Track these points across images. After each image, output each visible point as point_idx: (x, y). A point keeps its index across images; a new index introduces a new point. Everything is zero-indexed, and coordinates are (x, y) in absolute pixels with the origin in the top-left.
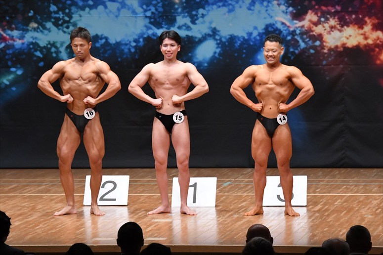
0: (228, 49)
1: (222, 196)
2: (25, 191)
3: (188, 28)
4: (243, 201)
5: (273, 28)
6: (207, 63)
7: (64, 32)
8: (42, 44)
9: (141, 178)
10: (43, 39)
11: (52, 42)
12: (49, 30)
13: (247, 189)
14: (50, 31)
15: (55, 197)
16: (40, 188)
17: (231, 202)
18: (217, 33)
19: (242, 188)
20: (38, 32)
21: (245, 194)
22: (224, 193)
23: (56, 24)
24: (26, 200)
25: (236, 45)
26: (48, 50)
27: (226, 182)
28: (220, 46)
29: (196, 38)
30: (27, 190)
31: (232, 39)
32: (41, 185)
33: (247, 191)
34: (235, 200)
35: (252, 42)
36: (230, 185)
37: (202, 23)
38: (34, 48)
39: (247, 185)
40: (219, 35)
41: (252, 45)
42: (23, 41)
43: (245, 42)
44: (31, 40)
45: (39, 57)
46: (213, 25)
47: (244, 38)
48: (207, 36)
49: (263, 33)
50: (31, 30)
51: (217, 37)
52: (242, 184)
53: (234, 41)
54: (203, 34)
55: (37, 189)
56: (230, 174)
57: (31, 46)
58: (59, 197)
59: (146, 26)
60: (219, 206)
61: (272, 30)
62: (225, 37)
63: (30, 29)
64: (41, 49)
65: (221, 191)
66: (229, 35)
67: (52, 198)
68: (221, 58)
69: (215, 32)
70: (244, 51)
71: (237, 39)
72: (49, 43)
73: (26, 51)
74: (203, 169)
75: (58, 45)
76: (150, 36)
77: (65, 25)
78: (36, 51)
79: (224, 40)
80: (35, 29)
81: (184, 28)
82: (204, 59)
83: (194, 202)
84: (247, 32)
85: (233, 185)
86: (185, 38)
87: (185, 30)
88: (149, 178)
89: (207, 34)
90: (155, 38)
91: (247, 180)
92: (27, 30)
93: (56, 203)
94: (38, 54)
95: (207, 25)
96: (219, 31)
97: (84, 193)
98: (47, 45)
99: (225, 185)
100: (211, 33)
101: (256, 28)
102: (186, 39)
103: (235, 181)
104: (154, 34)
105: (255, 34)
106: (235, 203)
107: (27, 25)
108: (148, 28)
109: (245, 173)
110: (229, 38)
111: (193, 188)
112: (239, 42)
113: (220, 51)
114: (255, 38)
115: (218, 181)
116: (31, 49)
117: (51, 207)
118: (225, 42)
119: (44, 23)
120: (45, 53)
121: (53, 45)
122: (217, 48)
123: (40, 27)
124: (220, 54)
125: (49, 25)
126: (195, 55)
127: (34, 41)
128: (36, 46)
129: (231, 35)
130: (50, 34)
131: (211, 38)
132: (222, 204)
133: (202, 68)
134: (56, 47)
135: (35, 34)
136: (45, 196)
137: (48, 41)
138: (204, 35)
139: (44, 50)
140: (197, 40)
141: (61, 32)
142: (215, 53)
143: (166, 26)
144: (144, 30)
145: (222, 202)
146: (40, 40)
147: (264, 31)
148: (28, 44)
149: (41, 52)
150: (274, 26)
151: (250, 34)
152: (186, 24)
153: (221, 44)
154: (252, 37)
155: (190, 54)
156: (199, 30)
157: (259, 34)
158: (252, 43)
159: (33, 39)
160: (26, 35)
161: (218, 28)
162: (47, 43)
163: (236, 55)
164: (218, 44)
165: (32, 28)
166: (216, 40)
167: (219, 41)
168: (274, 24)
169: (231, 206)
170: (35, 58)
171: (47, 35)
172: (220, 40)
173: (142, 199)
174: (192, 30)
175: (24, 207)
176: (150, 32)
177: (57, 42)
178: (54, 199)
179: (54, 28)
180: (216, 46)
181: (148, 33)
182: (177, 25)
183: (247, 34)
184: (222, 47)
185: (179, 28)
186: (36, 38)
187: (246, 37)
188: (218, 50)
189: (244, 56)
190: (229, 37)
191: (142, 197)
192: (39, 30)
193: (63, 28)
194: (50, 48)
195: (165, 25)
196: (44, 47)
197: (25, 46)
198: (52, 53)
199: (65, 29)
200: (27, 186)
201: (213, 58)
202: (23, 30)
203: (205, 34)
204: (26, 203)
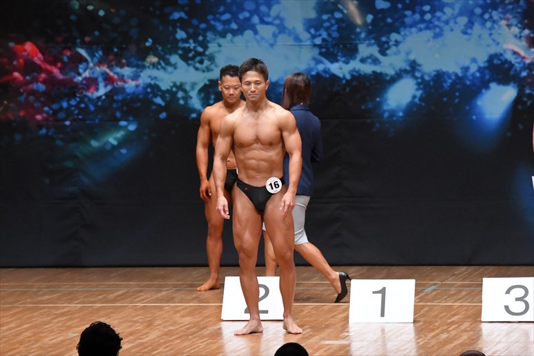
0: (433, 91)
1: (423, 307)
2: (138, 299)
3: (376, 61)
4: (455, 315)
5: (500, 60)
6: (403, 112)
7: (197, 69)
8: (164, 86)
9: (304, 280)
10: (166, 79)
11: (178, 84)
12: (175, 66)
13: (460, 296)
14: (175, 68)
15: (180, 308)
16: (159, 295)
17: (436, 316)
18: (417, 68)
19: (454, 295)
20: (158, 69)
21: (458, 304)
22: (426, 302)
23: (185, 58)
24: (140, 312)
25: (445, 85)
26: (173, 94)
27: (428, 287)
28: (422, 86)
29: (386, 75)
30: (141, 298)
31: (440, 76)
32: (161, 291)
33: (460, 299)
34: (443, 312)
35: (469, 80)
36: (434, 290)
37: (395, 54)
38: (153, 92)
39: (460, 291)
40: (420, 71)
41: (469, 86)
42: (138, 83)
43: (458, 81)
44: (148, 81)
45: (159, 105)
46: (412, 57)
47: (456, 75)
48: (402, 73)
49: (485, 68)
50: (149, 67)
51: (418, 74)
52: (453, 289)
53: (443, 79)
54: (397, 69)
55: (155, 297)
56: (434, 274)
57: (149, 90)
58: (186, 308)
59: (314, 59)
60: (419, 322)
61: (499, 62)
62: (429, 74)
63: (147, 65)
64: (163, 94)
65: (421, 300)
66: (434, 71)
67: (176, 309)
68: (423, 104)
69: (414, 66)
70: (457, 94)
71: (446, 77)
72: (175, 85)
73: (141, 96)
74: (394, 268)
75: (188, 88)
76: (320, 73)
77: (198, 58)
78: (155, 96)
79: (427, 78)
80: (154, 66)
81: (370, 61)
82: (397, 107)
83: (383, 315)
84: (461, 66)
85: (440, 291)
86: (371, 75)
87: (371, 64)
88: (316, 280)
89: (403, 69)
90: (327, 76)
91: (459, 283)
92: (144, 67)
93: (183, 316)
94: (159, 100)
95: (402, 56)
96: (419, 65)
97: (222, 301)
98: (172, 87)
99: (428, 290)
100: (408, 68)
101: (474, 60)
102: (372, 77)
103: (443, 285)
104: (326, 71)
105: (473, 68)
106: (443, 317)
107: (144, 59)
108: (318, 62)
109: (456, 273)
110: (435, 76)
111: (381, 295)
112: (450, 81)
113: (421, 95)
114: (473, 75)
115: (417, 285)
116: (148, 93)
117: (174, 323)
118: (429, 81)
119: (167, 56)
120: (168, 99)
121: (181, 87)
122: (417, 90)
123: (161, 62)
124: (421, 99)
125: (174, 59)
126: (386, 100)
127: (153, 82)
128: (155, 89)
129: (437, 71)
130: (176, 72)
131: (409, 76)
132: (422, 319)
133: (395, 118)
134: (185, 91)
135: (155, 73)
136: (166, 306)
137: (172, 82)
138: (398, 72)
139: (167, 95)
140: (388, 78)
141: (191, 69)
142: (414, 97)
143: (343, 59)
144: (312, 64)
145: (423, 315)
146: (162, 80)
147: (486, 65)
148: (145, 86)
149: (163, 98)
150: (501, 58)
151: (466, 69)
152: (372, 55)
153: (422, 84)
154: (469, 74)
155: (378, 99)
156: (391, 64)
157: (480, 70)
158: (468, 83)
159: (152, 79)
160: (142, 74)
161: (419, 61)
162: (171, 85)
163: (445, 99)
164: (418, 84)
165: (151, 64)
166: (416, 78)
167: (419, 80)
168: (501, 55)
169: (436, 322)
170: (154, 107)
171: (171, 73)
172: (422, 78)
173: (306, 311)
174: (382, 64)
175: (136, 322)
176: (321, 67)
177: (186, 83)
178: (179, 311)
179: (181, 64)
180: (416, 87)
181: (317, 69)
182: (359, 57)
183: (462, 69)
184: (424, 89)
185: (363, 61)
186: (156, 78)
187: (460, 74)
188: (419, 93)
189: (457, 101)
190: (435, 73)
191: (307, 308)
192: (159, 67)
193: (195, 63)
194: (176, 92)
195: (342, 57)
196: (168, 91)
197: (140, 89)
198: (178, 99)
199: (198, 65)
200: (141, 291)
201: (411, 105)
202: (138, 66)
203: (401, 70)
204: (139, 317)
